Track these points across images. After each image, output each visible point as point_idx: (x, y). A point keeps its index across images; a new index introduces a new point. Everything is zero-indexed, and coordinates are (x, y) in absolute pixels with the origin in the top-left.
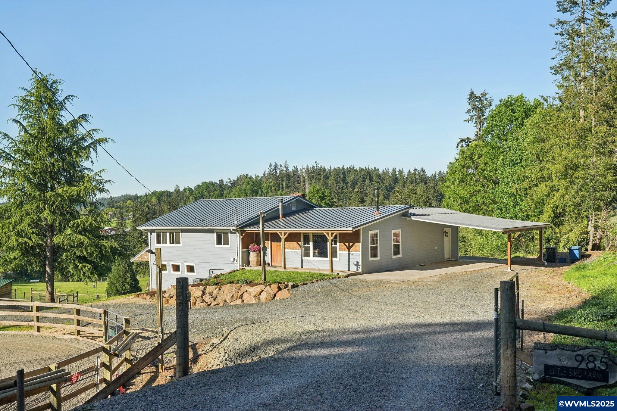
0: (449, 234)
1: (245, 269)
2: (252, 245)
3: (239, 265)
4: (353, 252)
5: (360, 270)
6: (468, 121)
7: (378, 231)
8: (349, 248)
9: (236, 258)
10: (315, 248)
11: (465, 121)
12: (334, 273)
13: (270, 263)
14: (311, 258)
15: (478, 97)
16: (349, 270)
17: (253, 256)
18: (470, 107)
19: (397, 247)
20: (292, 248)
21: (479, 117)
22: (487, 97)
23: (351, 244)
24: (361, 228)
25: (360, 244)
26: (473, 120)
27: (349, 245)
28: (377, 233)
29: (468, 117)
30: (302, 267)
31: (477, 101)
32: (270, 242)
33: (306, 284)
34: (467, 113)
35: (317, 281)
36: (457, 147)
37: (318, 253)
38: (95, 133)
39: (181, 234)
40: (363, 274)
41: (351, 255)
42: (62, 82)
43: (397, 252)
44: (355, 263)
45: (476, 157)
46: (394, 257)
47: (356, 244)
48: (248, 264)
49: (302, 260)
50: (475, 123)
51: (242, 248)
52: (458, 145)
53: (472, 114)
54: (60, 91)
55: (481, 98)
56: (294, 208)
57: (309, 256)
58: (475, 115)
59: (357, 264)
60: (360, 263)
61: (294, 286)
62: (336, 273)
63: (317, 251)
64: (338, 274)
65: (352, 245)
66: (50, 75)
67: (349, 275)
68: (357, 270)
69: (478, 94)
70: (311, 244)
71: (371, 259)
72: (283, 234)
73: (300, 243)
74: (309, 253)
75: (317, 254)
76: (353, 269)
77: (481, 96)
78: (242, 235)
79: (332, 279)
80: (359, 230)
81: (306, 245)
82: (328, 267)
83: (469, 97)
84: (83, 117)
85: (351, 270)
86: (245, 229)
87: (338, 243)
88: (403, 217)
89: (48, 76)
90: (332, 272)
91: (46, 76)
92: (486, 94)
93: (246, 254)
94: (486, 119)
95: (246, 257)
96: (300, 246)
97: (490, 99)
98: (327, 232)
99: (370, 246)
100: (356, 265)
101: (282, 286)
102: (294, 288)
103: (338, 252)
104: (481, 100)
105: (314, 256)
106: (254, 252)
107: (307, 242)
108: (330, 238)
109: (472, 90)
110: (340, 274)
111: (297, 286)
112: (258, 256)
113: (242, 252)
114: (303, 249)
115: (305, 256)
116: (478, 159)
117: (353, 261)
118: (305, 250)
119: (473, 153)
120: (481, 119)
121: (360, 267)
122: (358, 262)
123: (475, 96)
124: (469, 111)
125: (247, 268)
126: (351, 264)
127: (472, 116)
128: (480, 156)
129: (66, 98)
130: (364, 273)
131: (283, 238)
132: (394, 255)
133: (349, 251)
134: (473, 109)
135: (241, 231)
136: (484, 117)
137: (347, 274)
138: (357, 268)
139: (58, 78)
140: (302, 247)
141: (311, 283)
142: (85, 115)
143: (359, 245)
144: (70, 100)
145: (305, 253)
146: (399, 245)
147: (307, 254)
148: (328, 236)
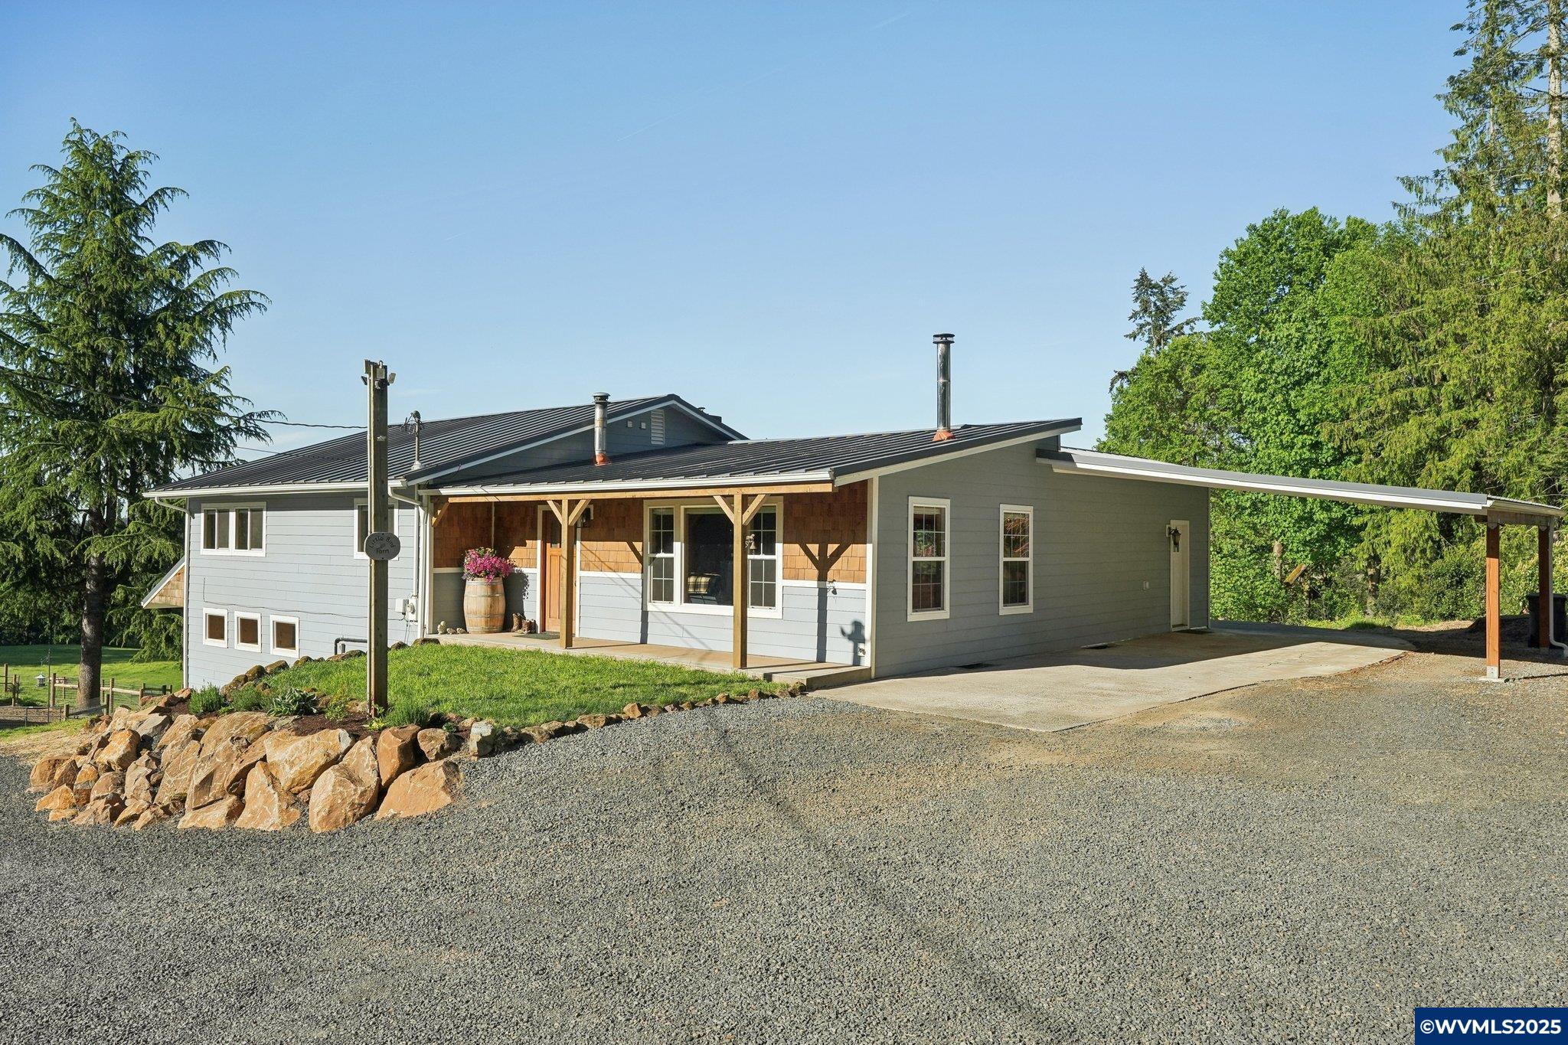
0: (1184, 540)
1: (437, 641)
2: (472, 554)
3: (419, 624)
4: (836, 585)
5: (867, 662)
6: (1134, 336)
7: (945, 504)
8: (823, 565)
9: (412, 601)
10: (693, 567)
11: (1127, 336)
12: (750, 674)
13: (538, 623)
14: (677, 605)
15: (1156, 286)
16: (821, 658)
17: (477, 595)
18: (1137, 307)
19: (1016, 572)
20: (612, 565)
21: (1157, 328)
22: (1174, 285)
23: (832, 548)
24: (874, 475)
25: (869, 547)
26: (1143, 334)
27: (823, 551)
28: (942, 510)
29: (1133, 327)
30: (644, 641)
31: (1154, 294)
32: (539, 542)
33: (580, 729)
34: (1131, 318)
35: (644, 711)
36: (1111, 389)
37: (708, 586)
38: (219, 278)
39: (264, 513)
40: (877, 679)
41: (830, 594)
42: (151, 158)
43: (1016, 594)
44: (849, 630)
45: (1187, 373)
46: (1005, 611)
47: (854, 549)
48: (459, 623)
49: (645, 615)
50: (1147, 342)
51: (437, 562)
52: (1112, 384)
53: (1142, 322)
54: (141, 175)
55: (1162, 288)
56: (658, 438)
57: (669, 598)
58: (1149, 324)
59: (856, 635)
60: (868, 632)
61: (495, 745)
62: (759, 674)
63: (704, 580)
64: (768, 677)
65: (837, 555)
66: (116, 133)
67: (813, 685)
68: (857, 661)
69: (1156, 278)
70: (678, 551)
71: (914, 617)
72: (565, 505)
73: (638, 545)
74: (670, 585)
75: (703, 591)
76: (840, 654)
77: (1162, 284)
78: (435, 514)
79: (729, 701)
80: (864, 484)
81: (662, 555)
82: (726, 643)
83: (1136, 284)
84: (206, 246)
85: (831, 657)
86: (444, 491)
87: (779, 547)
88: (1040, 461)
89: (110, 136)
90: (744, 665)
91: (106, 137)
92: (1173, 280)
93: (451, 586)
94: (1172, 331)
95: (449, 597)
96: (641, 559)
97: (1180, 290)
98: (727, 492)
99: (911, 559)
100: (850, 637)
101: (432, 741)
102: (492, 754)
103: (780, 582)
104: (1162, 293)
105: (689, 598)
106: (478, 581)
107: (663, 542)
108: (738, 518)
109: (1143, 270)
110: (776, 679)
111: (520, 741)
112: (492, 596)
113: (436, 578)
114: (650, 569)
115: (657, 597)
116: (1192, 377)
117: (839, 618)
118: (657, 573)
119: (1178, 365)
120: (1162, 332)
121: (867, 647)
122: (858, 626)
123: (1150, 284)
124: (1134, 315)
125: (446, 639)
126: (832, 632)
127: (1142, 326)
128: (1198, 370)
129: (156, 194)
130: (881, 673)
131: (564, 519)
132: (1006, 602)
133: (822, 577)
134: (1145, 310)
135: (432, 497)
136: (1168, 328)
137: (802, 678)
138: (856, 650)
139: (141, 149)
140: (646, 561)
141: (609, 722)
142: (211, 243)
143: (867, 552)
144: (166, 199)
145: (657, 585)
146: (1023, 566)
147: (663, 592)
148: (732, 509)
